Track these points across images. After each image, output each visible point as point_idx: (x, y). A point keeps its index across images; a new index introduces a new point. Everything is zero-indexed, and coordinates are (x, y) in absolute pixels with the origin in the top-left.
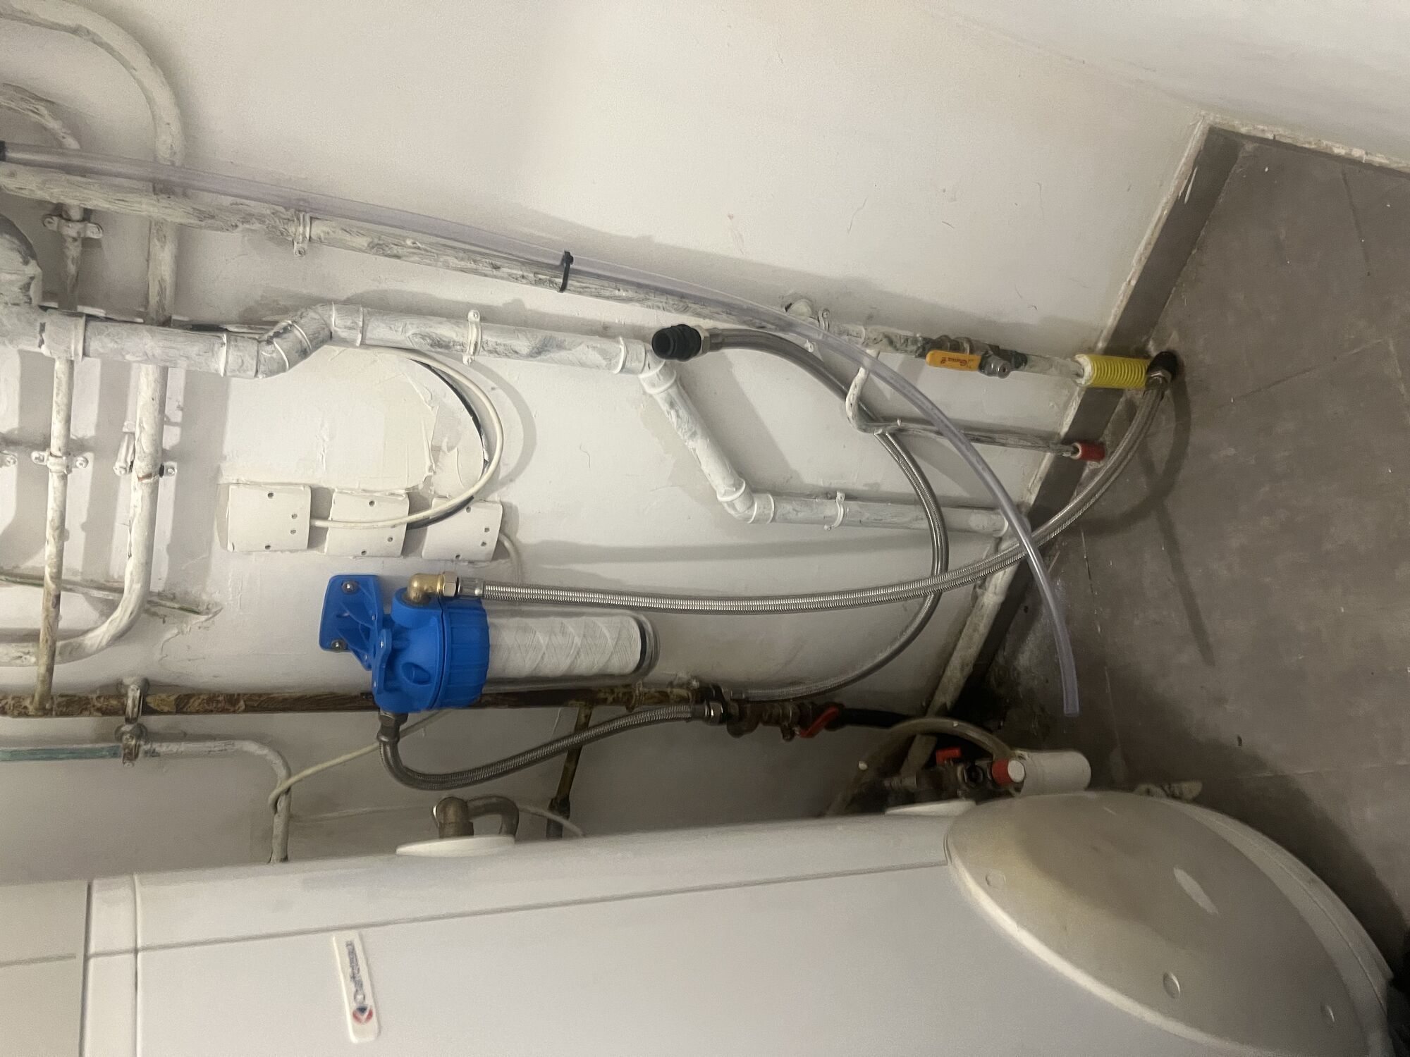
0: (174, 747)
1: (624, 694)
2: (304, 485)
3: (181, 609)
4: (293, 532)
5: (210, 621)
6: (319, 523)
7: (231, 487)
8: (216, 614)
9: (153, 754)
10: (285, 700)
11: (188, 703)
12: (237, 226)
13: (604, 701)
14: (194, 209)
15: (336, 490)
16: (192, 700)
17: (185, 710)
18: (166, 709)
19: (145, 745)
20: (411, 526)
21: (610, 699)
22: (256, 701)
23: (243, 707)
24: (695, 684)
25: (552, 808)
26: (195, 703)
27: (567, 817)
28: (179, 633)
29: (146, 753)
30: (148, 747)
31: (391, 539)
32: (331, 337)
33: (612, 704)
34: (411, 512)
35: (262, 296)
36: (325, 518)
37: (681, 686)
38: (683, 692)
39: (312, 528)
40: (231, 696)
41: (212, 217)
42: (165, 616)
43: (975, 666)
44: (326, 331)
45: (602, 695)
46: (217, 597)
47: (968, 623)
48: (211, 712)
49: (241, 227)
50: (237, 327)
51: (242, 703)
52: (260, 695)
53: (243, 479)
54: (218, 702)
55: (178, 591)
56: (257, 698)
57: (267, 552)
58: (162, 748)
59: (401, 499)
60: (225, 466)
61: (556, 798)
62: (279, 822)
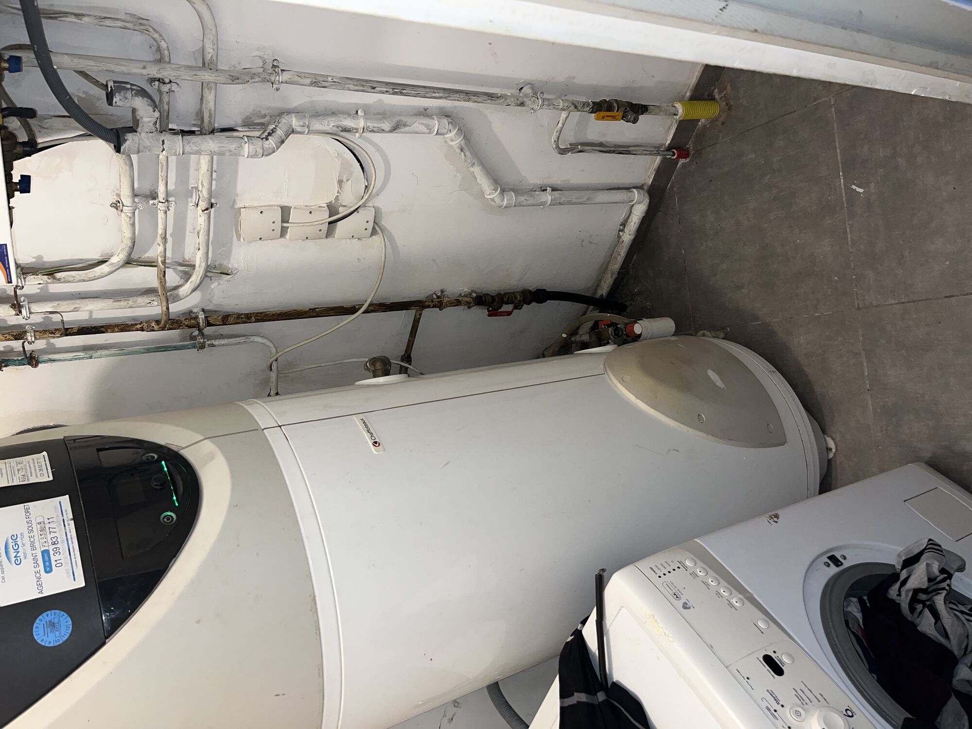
0: (222, 342)
1: (438, 302)
2: (277, 206)
3: (221, 273)
4: (273, 230)
5: (233, 278)
6: (285, 225)
7: (242, 210)
8: (235, 274)
9: (213, 345)
10: (273, 315)
11: (227, 320)
12: (249, 81)
13: (428, 307)
14: (229, 75)
15: (293, 207)
16: (229, 318)
17: (227, 323)
18: (218, 323)
19: (208, 341)
20: (330, 223)
21: (432, 306)
22: (260, 316)
23: (254, 320)
24: (474, 295)
25: (402, 360)
26: (231, 320)
27: (410, 364)
28: (218, 285)
29: (209, 345)
30: (209, 342)
31: (320, 230)
32: (293, 131)
33: (432, 307)
34: (329, 217)
35: (253, 110)
36: (287, 222)
37: (466, 296)
38: (468, 299)
39: (282, 227)
40: (247, 314)
41: (238, 79)
42: (212, 277)
43: (619, 273)
44: (291, 130)
45: (427, 303)
46: (236, 265)
47: (615, 251)
48: (239, 323)
49: (251, 81)
50: (242, 128)
51: (253, 318)
52: (261, 313)
53: (247, 205)
54: (242, 318)
55: (217, 264)
56: (260, 315)
57: (260, 241)
58: (216, 342)
59: (324, 209)
60: (238, 200)
61: (404, 355)
62: (273, 375)
